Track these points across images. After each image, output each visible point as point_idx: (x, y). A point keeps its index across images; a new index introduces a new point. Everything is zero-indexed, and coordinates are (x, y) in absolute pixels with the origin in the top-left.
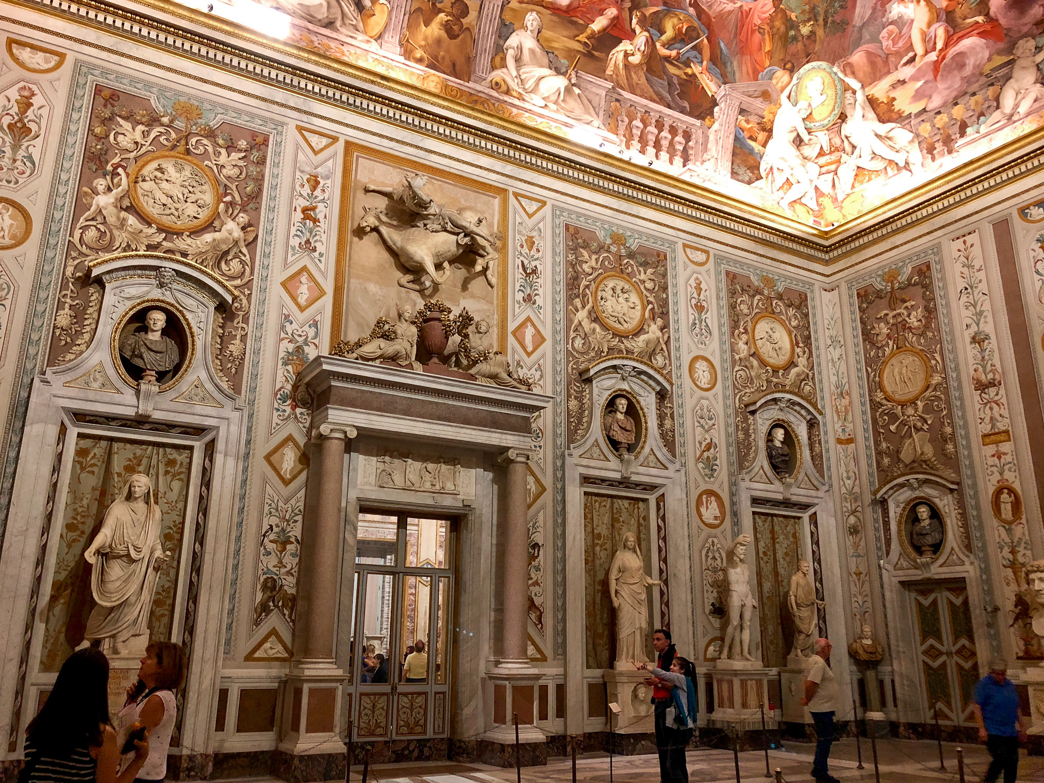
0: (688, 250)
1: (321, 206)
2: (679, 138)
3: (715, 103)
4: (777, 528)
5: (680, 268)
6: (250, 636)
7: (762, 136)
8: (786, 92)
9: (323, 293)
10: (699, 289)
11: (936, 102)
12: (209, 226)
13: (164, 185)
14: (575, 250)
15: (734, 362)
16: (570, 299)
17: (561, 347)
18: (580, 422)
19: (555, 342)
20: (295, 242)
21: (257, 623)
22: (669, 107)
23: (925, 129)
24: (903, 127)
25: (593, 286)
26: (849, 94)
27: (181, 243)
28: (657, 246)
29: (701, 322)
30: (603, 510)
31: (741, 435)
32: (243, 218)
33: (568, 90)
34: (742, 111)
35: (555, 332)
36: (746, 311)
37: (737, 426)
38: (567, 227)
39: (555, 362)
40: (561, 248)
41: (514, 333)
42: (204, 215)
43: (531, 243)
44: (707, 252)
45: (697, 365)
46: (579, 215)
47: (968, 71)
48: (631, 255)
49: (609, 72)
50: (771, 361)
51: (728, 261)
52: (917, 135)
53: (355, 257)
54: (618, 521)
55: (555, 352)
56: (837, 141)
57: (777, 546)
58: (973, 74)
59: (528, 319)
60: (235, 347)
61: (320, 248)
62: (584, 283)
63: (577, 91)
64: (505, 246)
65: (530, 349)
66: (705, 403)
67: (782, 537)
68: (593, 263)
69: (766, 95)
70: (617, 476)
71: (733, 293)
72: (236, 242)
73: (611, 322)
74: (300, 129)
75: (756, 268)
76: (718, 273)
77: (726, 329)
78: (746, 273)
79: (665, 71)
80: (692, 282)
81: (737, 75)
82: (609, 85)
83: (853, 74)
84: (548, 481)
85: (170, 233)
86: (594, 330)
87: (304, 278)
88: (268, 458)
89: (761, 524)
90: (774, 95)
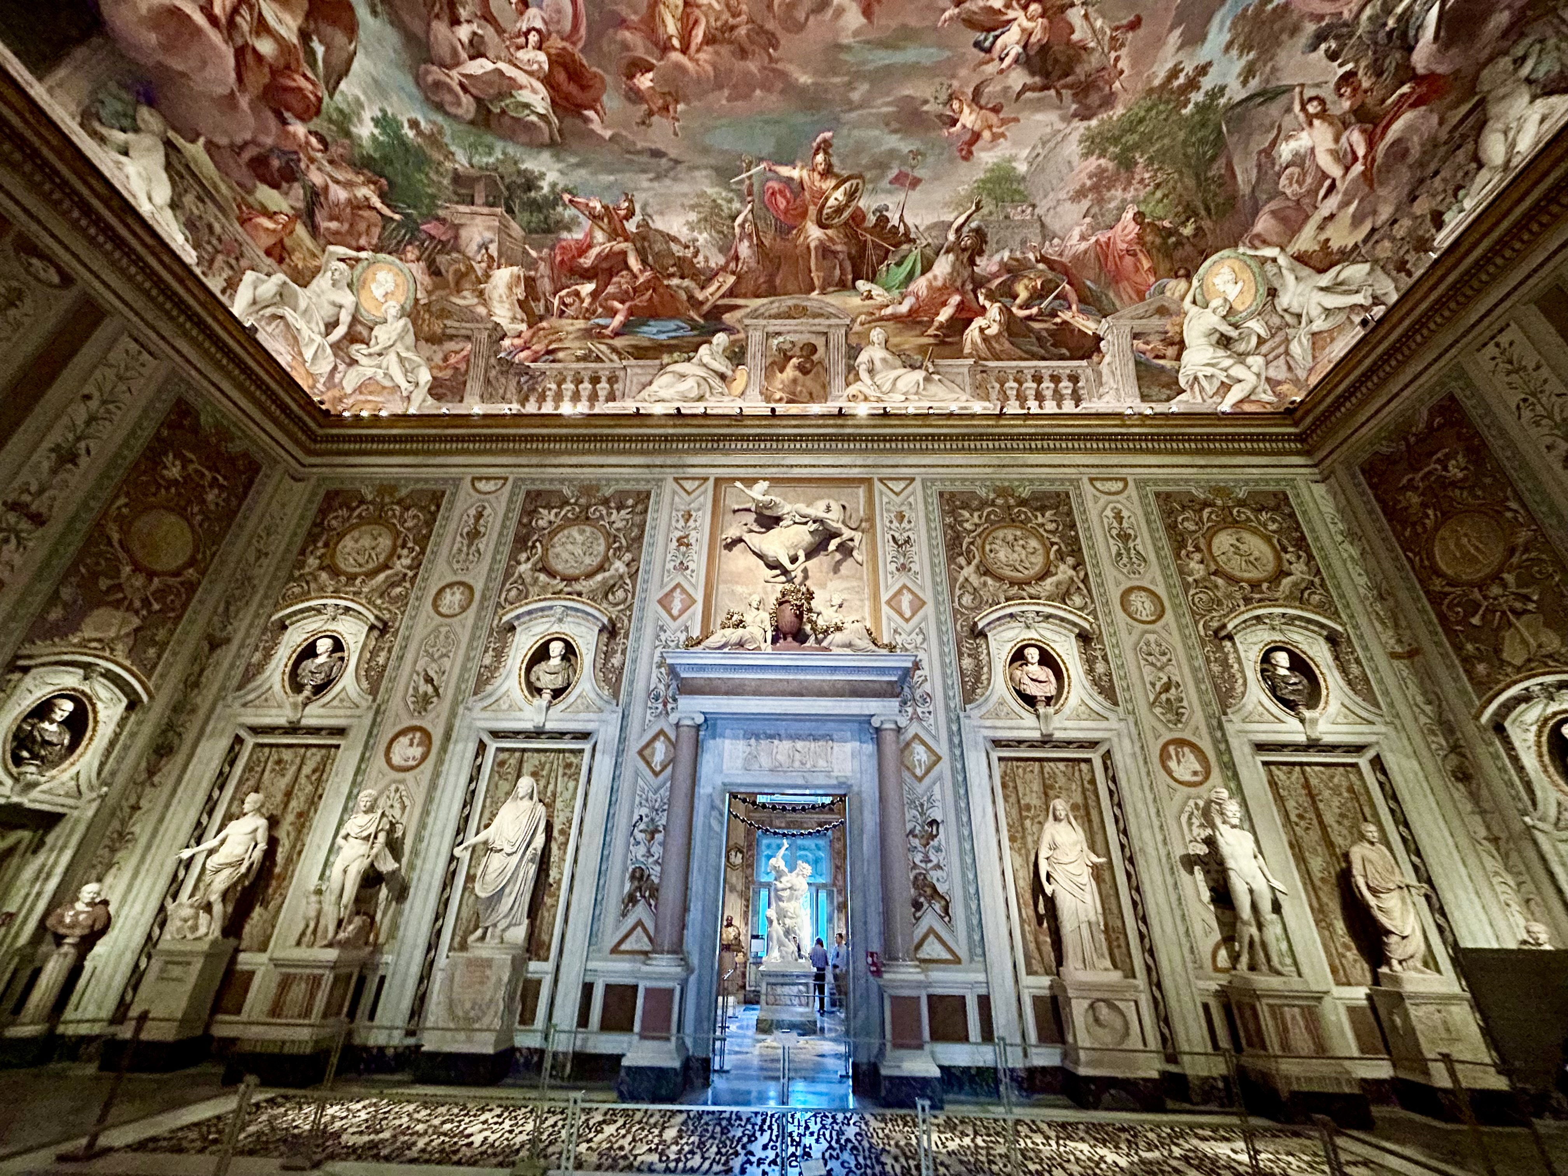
0: (1098, 484)
1: (693, 534)
2: (1065, 383)
3: (1098, 339)
4: (1314, 782)
5: (1090, 504)
6: (617, 928)
7: (1171, 351)
8: (1189, 298)
9: (694, 602)
10: (1119, 517)
11: (1385, 212)
12: (601, 568)
13: (570, 547)
14: (952, 512)
15: (1186, 587)
16: (951, 559)
17: (947, 607)
18: (978, 679)
19: (937, 603)
20: (670, 566)
21: (624, 915)
22: (1044, 359)
23: (1385, 249)
24: (1354, 262)
25: (979, 541)
26: (1269, 266)
27: (577, 587)
28: (1057, 487)
29: (1128, 550)
30: (1028, 776)
31: (1216, 668)
32: (628, 557)
33: (927, 380)
34: (1136, 336)
35: (936, 594)
36: (1193, 528)
37: (1208, 659)
38: (941, 494)
39: (939, 623)
40: (936, 514)
41: (888, 603)
42: (596, 562)
43: (901, 517)
44: (1124, 480)
45: (1133, 597)
46: (952, 481)
47: (1415, 152)
48: (1023, 502)
49: (967, 351)
50: (1246, 575)
51: (1156, 482)
52: (1376, 261)
53: (724, 567)
54: (1052, 787)
55: (938, 613)
56: (1276, 321)
57: (1321, 806)
58: (1424, 153)
59: (905, 586)
60: (616, 661)
61: (692, 566)
62: (967, 540)
63: (936, 377)
64: (873, 526)
65: (908, 614)
66: (1152, 637)
67: (1327, 793)
68: (976, 520)
69: (1162, 311)
70: (1036, 735)
71: (1168, 514)
72: (621, 577)
73: (1007, 572)
74: (676, 480)
75: (1197, 481)
76: (1143, 497)
77: (1167, 551)
78: (1183, 488)
79: (1031, 330)
80: (1108, 512)
81: (1118, 304)
82: (971, 361)
83: (1265, 243)
84: (943, 749)
85: (569, 580)
86: (985, 584)
87: (677, 593)
88: (641, 753)
89: (1282, 777)
90: (1173, 307)
